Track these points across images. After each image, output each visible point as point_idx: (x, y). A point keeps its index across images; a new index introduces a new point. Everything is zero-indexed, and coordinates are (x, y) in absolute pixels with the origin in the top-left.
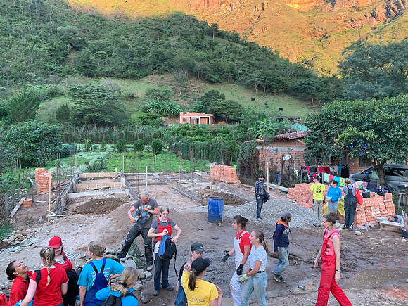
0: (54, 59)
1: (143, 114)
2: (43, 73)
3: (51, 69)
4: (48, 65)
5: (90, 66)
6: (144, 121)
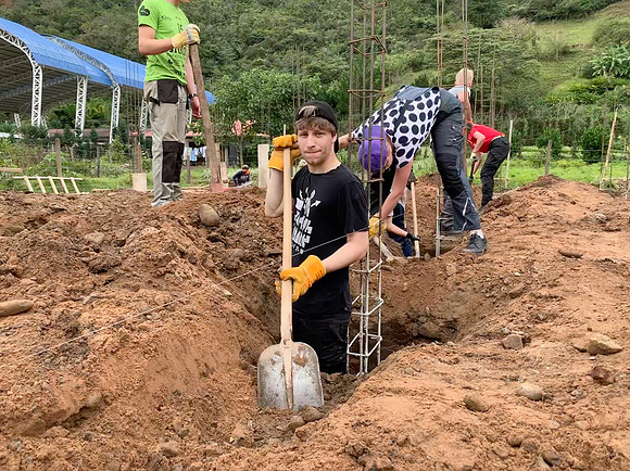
0: (428, 7)
1: (582, 83)
2: (407, 34)
3: (420, 25)
4: (416, 19)
5: (488, 6)
6: (582, 98)
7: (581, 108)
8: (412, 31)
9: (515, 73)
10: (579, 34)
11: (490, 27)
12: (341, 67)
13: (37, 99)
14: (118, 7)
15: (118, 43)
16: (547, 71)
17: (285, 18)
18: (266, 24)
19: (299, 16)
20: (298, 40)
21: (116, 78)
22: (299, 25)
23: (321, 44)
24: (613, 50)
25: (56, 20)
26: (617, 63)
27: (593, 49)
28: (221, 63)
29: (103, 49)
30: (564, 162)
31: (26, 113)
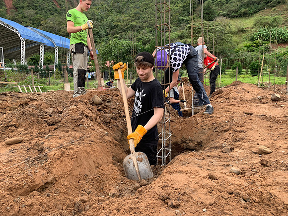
0: (186, 13)
1: (250, 43)
2: (178, 24)
3: (183, 20)
4: (181, 18)
5: (210, 12)
6: (250, 49)
7: (250, 53)
8: (179, 23)
9: (222, 39)
10: (247, 23)
11: (212, 21)
12: (150, 38)
13: (23, 54)
14: (56, 14)
15: (57, 29)
16: (235, 39)
17: (126, 18)
18: (119, 21)
19: (133, 17)
20: (133, 27)
21: (56, 44)
22: (133, 21)
23: (142, 28)
24: (262, 29)
25: (30, 20)
26: (263, 35)
27: (254, 29)
28: (100, 37)
29: (51, 32)
30: (243, 76)
31: (19, 59)
